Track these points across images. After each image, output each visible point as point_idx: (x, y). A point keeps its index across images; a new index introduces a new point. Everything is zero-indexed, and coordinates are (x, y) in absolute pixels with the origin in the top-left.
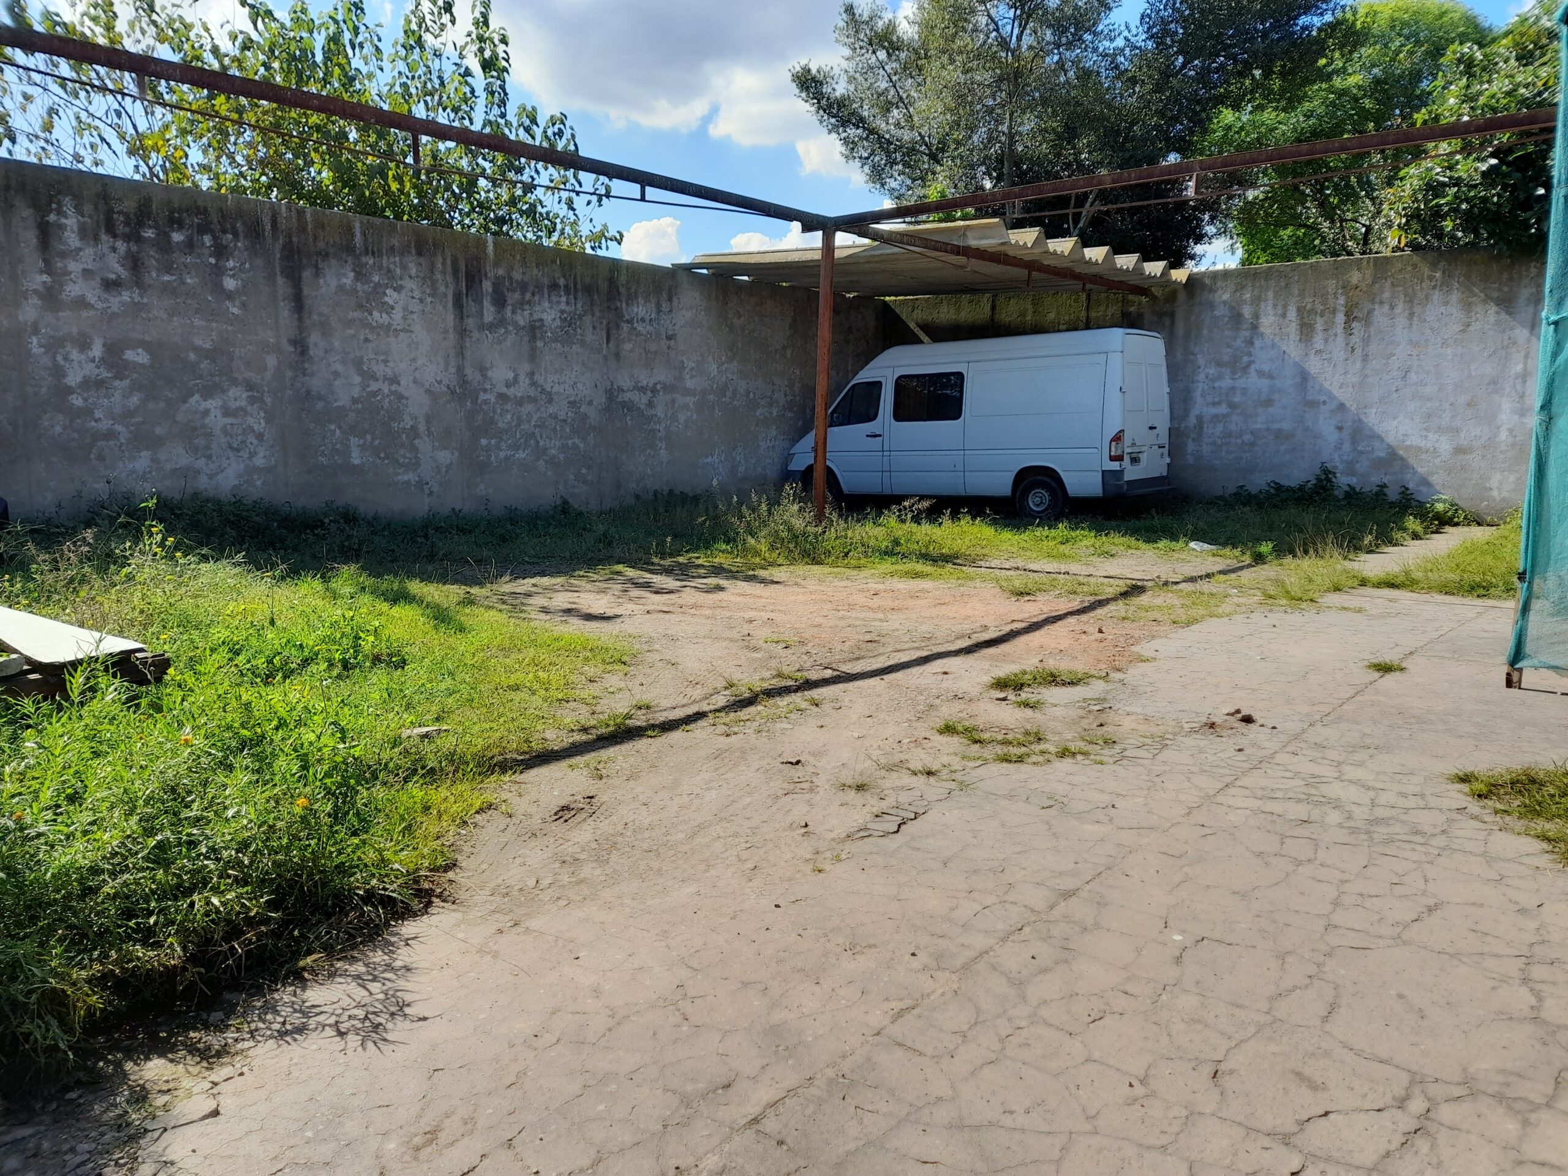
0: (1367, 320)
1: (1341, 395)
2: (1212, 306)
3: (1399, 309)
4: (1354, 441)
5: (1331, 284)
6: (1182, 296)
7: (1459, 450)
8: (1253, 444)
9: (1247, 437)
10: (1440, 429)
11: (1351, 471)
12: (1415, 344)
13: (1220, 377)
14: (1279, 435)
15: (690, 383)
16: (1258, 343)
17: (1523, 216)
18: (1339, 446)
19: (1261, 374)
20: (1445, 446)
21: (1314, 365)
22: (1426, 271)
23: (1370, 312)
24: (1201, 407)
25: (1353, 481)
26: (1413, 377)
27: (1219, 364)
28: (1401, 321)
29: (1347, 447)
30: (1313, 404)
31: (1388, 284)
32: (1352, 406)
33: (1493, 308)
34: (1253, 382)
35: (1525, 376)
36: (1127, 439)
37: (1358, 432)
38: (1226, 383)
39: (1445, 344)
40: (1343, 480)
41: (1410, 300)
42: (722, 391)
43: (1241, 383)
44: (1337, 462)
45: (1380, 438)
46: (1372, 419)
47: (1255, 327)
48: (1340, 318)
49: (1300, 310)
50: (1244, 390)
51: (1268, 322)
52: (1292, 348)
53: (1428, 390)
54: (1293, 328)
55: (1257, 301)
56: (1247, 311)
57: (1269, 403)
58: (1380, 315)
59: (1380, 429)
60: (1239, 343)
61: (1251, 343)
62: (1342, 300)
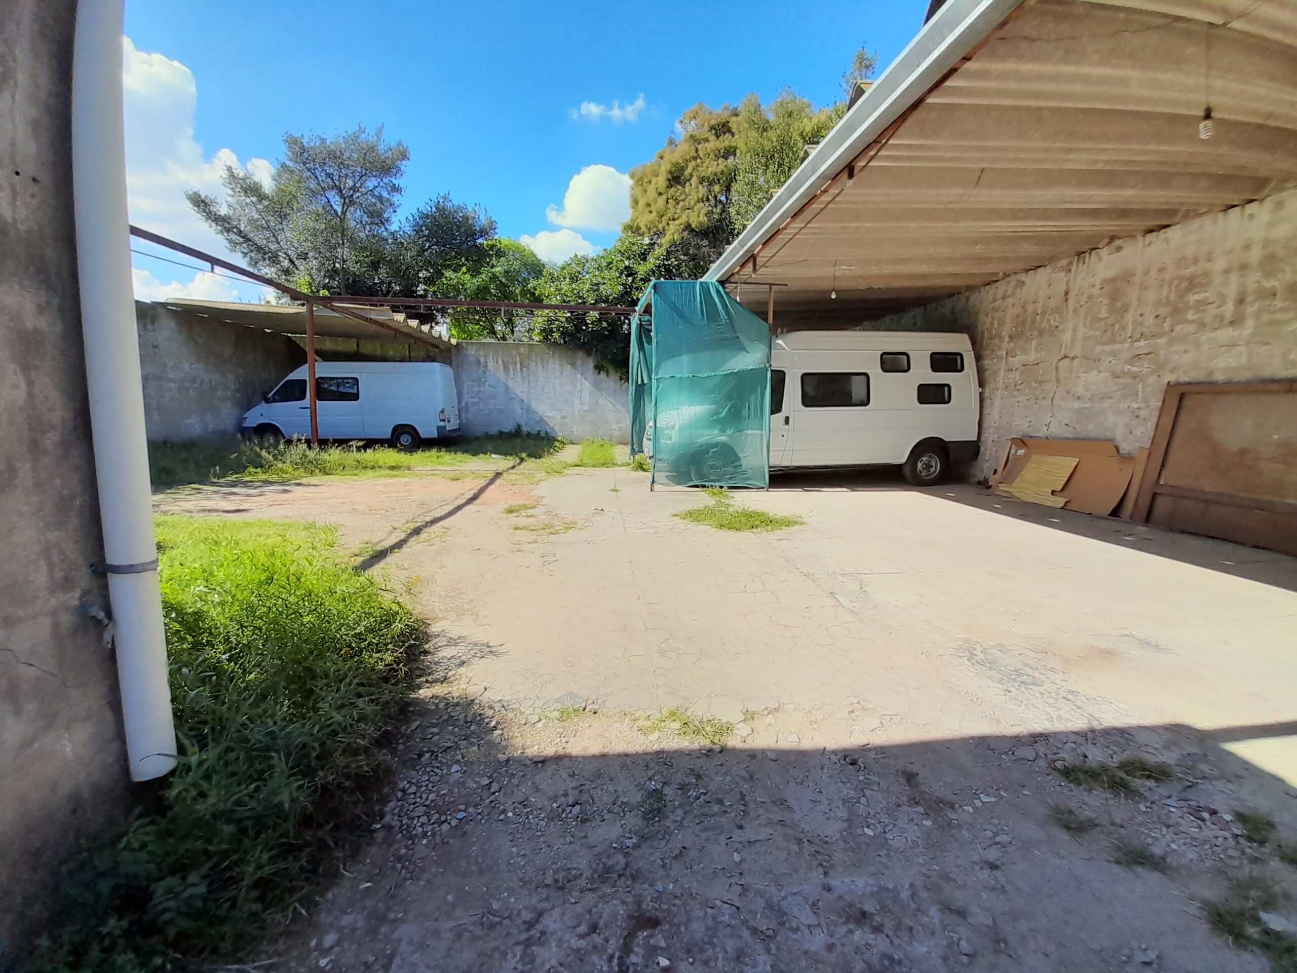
0: (528, 367)
1: (523, 396)
2: (467, 356)
3: (539, 364)
4: (528, 414)
5: (514, 352)
6: (453, 351)
7: (563, 418)
8: (489, 415)
9: (487, 412)
10: (556, 410)
11: (527, 425)
12: (545, 378)
13: (473, 386)
14: (500, 411)
15: (171, 375)
16: (487, 373)
17: (579, 335)
18: (522, 415)
19: (490, 385)
20: (559, 416)
21: (511, 383)
22: (547, 351)
23: (529, 365)
24: (466, 399)
25: (529, 429)
26: (546, 390)
27: (473, 381)
28: (540, 369)
29: (525, 416)
30: (511, 399)
31: (534, 354)
32: (526, 401)
33: (570, 367)
34: (487, 388)
35: (581, 391)
36: (446, 412)
37: (529, 410)
38: (476, 389)
39: (555, 378)
40: (525, 429)
41: (542, 361)
42: (193, 381)
43: (482, 389)
44: (522, 422)
45: (536, 413)
46: (533, 405)
47: (486, 367)
48: (518, 365)
49: (503, 361)
50: (484, 393)
51: (491, 365)
52: (501, 375)
53: (552, 395)
54: (501, 368)
55: (486, 356)
56: (482, 360)
57: (494, 398)
58: (532, 365)
59: (536, 410)
60: (480, 372)
61: (485, 373)
62: (518, 359)
